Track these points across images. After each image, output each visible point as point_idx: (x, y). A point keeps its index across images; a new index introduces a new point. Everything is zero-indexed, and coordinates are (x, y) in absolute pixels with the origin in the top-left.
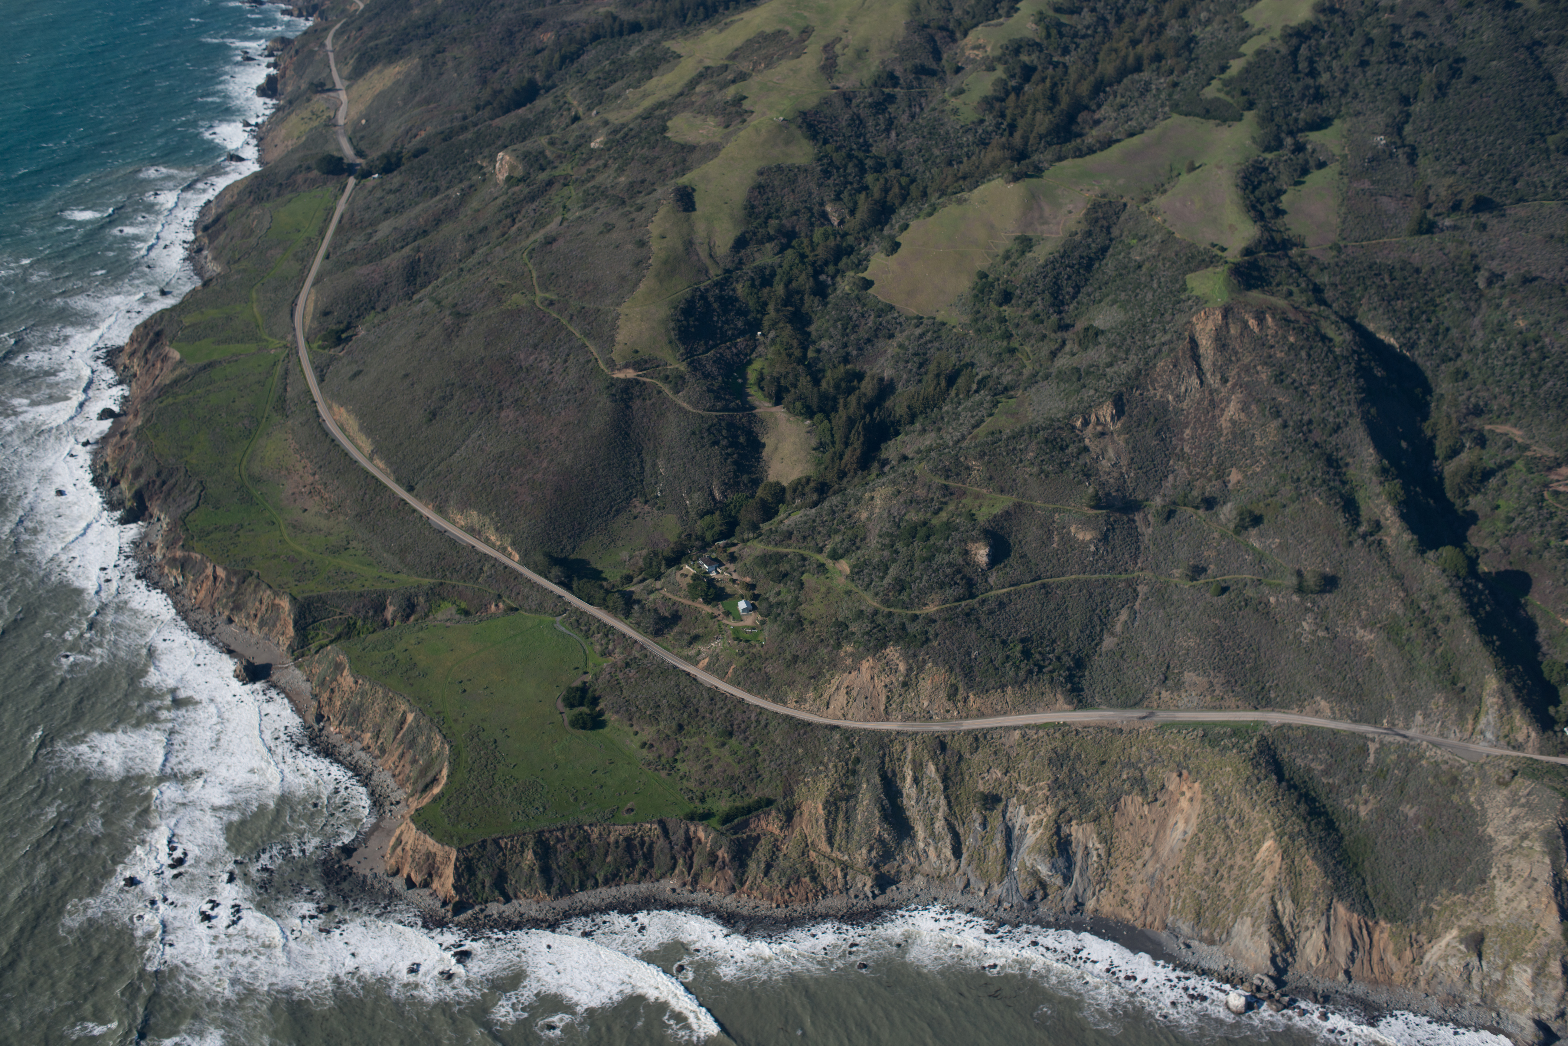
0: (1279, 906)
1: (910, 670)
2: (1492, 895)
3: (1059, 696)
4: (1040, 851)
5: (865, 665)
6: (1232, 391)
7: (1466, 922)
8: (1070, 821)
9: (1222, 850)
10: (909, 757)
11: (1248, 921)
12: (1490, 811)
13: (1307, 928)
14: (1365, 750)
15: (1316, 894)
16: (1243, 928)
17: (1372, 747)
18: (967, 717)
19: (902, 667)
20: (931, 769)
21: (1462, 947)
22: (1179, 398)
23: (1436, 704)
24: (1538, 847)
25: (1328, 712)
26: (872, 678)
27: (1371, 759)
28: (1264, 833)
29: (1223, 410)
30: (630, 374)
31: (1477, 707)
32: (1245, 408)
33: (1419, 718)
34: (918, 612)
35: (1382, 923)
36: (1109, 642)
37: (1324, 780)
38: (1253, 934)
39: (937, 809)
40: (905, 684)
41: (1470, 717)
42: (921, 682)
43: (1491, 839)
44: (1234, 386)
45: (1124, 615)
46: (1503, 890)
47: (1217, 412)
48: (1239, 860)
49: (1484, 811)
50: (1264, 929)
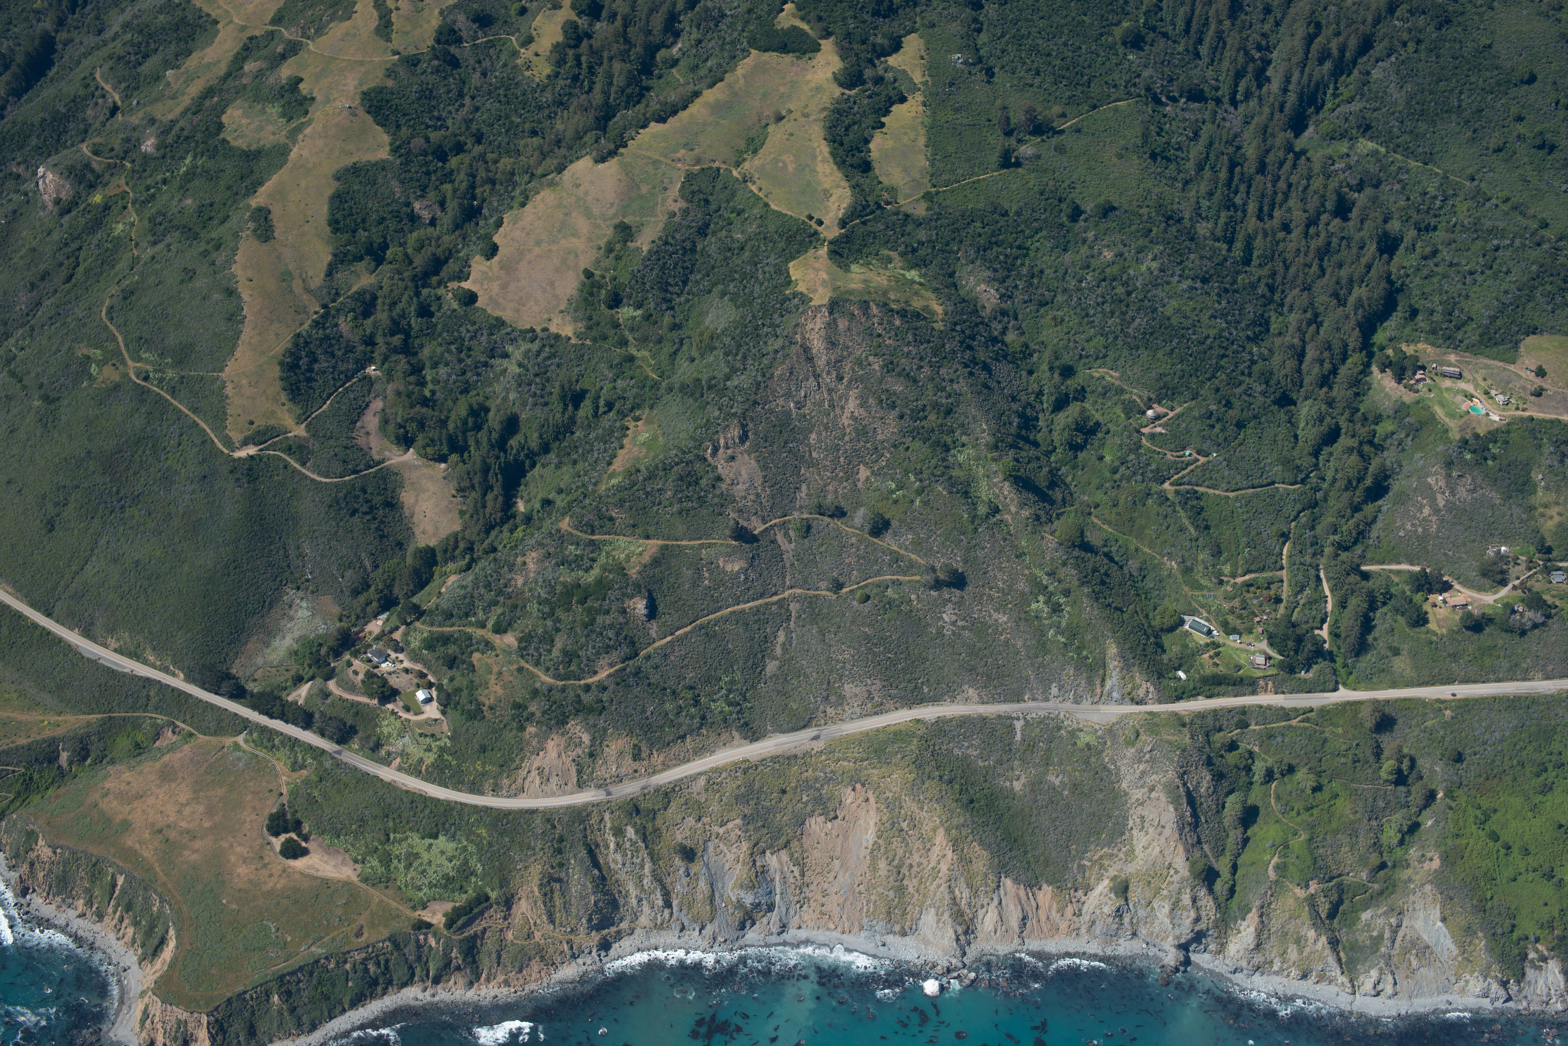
0: (957, 892)
1: (593, 740)
2: (1132, 845)
3: (735, 733)
4: (742, 887)
5: (551, 745)
6: (849, 387)
7: (1112, 872)
8: (764, 852)
9: (900, 852)
10: (609, 825)
11: (933, 911)
12: (1123, 768)
13: (982, 907)
14: (1011, 729)
15: (986, 875)
16: (929, 919)
17: (1018, 725)
18: (654, 773)
19: (586, 738)
20: (630, 832)
21: (1112, 896)
22: (800, 405)
23: (1067, 675)
24: (1163, 798)
25: (976, 698)
26: (559, 756)
27: (1018, 737)
28: (935, 830)
29: (843, 408)
30: (252, 450)
31: (1101, 672)
32: (863, 404)
33: (1054, 690)
34: (590, 681)
35: (1045, 886)
36: (771, 667)
37: (981, 764)
38: (938, 922)
39: (642, 867)
40: (591, 755)
41: (1098, 682)
42: (606, 749)
43: (1126, 794)
44: (850, 381)
45: (781, 636)
46: (1140, 840)
47: (838, 411)
48: (916, 858)
49: (1118, 769)
50: (946, 916)
